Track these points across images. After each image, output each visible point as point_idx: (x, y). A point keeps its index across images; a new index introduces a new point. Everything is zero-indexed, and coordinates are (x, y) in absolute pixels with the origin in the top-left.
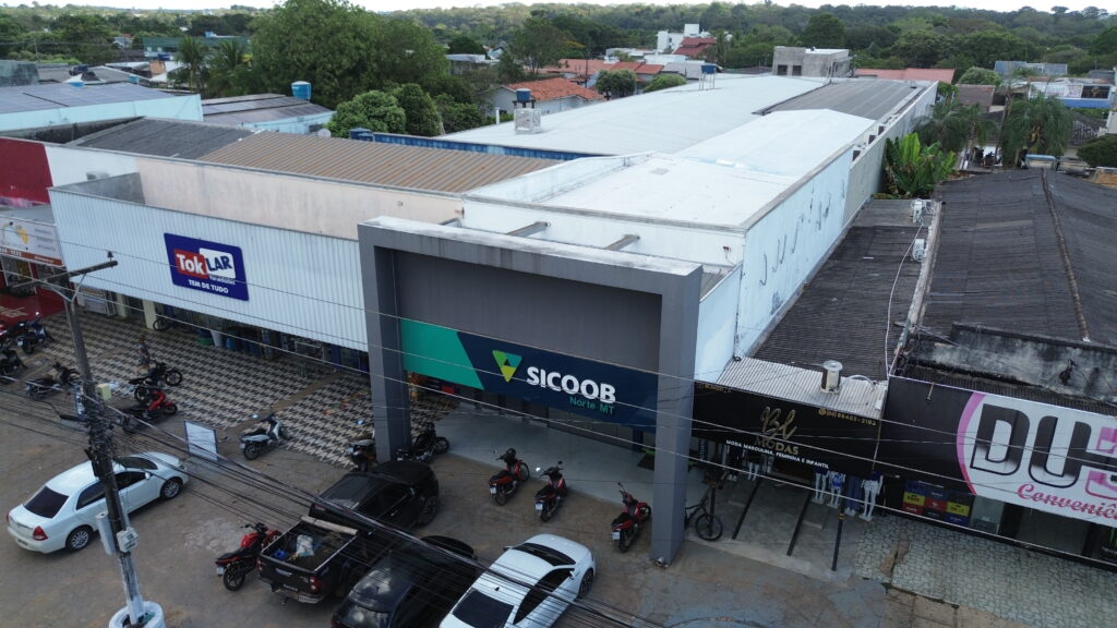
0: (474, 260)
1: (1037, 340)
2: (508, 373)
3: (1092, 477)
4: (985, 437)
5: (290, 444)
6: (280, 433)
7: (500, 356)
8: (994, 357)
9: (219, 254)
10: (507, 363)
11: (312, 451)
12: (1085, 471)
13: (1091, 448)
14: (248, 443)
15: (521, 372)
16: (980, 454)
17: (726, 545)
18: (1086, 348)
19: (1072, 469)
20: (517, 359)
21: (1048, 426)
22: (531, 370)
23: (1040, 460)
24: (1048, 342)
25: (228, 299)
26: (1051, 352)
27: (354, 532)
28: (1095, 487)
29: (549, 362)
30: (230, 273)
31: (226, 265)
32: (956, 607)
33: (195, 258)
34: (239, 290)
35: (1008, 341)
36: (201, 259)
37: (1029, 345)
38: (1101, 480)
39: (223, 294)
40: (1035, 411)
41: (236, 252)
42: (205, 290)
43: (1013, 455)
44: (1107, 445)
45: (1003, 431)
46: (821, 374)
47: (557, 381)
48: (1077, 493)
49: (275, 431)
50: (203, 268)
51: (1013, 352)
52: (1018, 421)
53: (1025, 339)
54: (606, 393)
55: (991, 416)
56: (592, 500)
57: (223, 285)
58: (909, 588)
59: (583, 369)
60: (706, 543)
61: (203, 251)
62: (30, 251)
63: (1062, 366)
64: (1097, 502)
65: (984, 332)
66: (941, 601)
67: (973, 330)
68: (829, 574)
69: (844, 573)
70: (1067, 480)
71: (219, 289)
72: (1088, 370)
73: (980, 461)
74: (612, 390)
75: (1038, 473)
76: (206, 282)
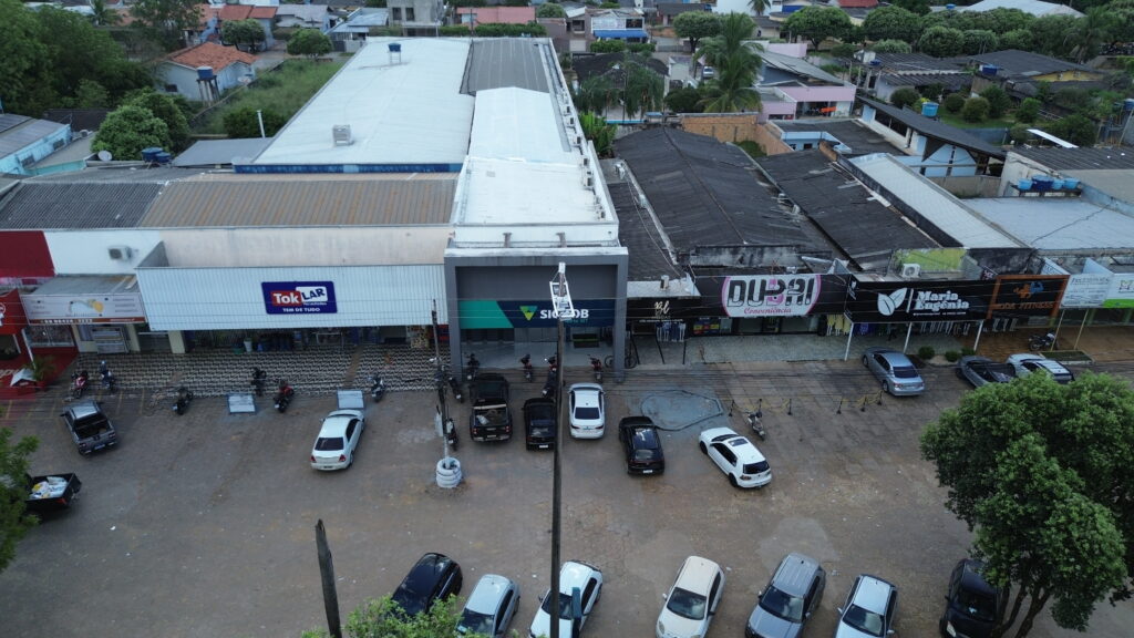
0: (519, 264)
2: (529, 316)
3: (768, 299)
4: (731, 295)
5: (388, 389)
6: (383, 383)
7: (524, 309)
8: (713, 258)
9: (314, 289)
10: (528, 311)
11: (406, 389)
12: (766, 297)
13: (767, 289)
14: (377, 393)
15: (537, 314)
16: (730, 301)
17: (638, 367)
18: (747, 247)
19: (761, 298)
20: (535, 308)
21: (753, 283)
22: (542, 312)
23: (751, 298)
24: (733, 247)
25: (318, 315)
26: (735, 251)
28: (769, 303)
30: (324, 298)
31: (320, 293)
32: (731, 363)
33: (292, 295)
34: (329, 308)
35: (718, 250)
36: (298, 294)
37: (727, 250)
38: (771, 299)
39: (315, 312)
40: (747, 279)
41: (330, 286)
42: (299, 312)
43: (742, 299)
44: (772, 286)
45: (737, 289)
46: (659, 283)
48: (764, 307)
50: (299, 299)
51: (720, 254)
52: (742, 284)
53: (725, 247)
55: (733, 284)
57: (315, 307)
58: (712, 362)
60: (629, 369)
61: (298, 289)
62: (105, 316)
63: (739, 256)
64: (770, 308)
65: (709, 247)
66: (724, 363)
67: (705, 248)
68: (682, 366)
70: (760, 303)
71: (313, 310)
72: (749, 255)
73: (731, 303)
75: (750, 302)
76: (301, 308)
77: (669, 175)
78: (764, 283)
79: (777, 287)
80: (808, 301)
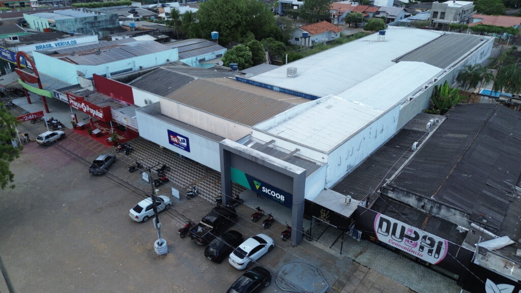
0: (248, 158)
1: (416, 195)
2: (258, 187)
3: (406, 240)
4: (380, 226)
5: (199, 195)
6: (197, 192)
7: (255, 182)
8: (404, 198)
9: (182, 139)
10: (257, 185)
11: (205, 198)
12: (405, 238)
13: (405, 233)
14: (188, 195)
15: (261, 188)
16: (380, 229)
17: (314, 243)
19: (401, 238)
20: (260, 184)
21: (395, 225)
22: (263, 188)
23: (394, 233)
24: (419, 196)
25: (184, 151)
26: (420, 199)
27: (212, 227)
28: (406, 243)
29: (268, 187)
30: (185, 144)
31: (184, 142)
32: (370, 269)
34: (187, 149)
35: (408, 194)
36: (177, 139)
37: (414, 196)
38: (408, 242)
39: (183, 149)
40: (391, 220)
41: (187, 139)
42: (178, 147)
43: (387, 231)
44: (409, 233)
45: (385, 224)
47: (270, 192)
48: (402, 244)
49: (195, 191)
50: (178, 141)
51: (409, 197)
52: (388, 223)
53: (413, 194)
54: (282, 198)
55: (382, 220)
56: (280, 224)
57: (183, 147)
58: (359, 262)
59: (277, 190)
60: (308, 241)
61: (178, 137)
62: (129, 125)
63: (423, 204)
64: (407, 247)
65: (401, 190)
66: (366, 267)
67: (398, 189)
68: (339, 255)
69: (343, 255)
70: (400, 240)
72: (429, 206)
73: (380, 231)
74: (284, 197)
75: (393, 237)
76: (178, 145)
77: (457, 136)
78: (403, 229)
79: (413, 236)
80: (437, 256)
